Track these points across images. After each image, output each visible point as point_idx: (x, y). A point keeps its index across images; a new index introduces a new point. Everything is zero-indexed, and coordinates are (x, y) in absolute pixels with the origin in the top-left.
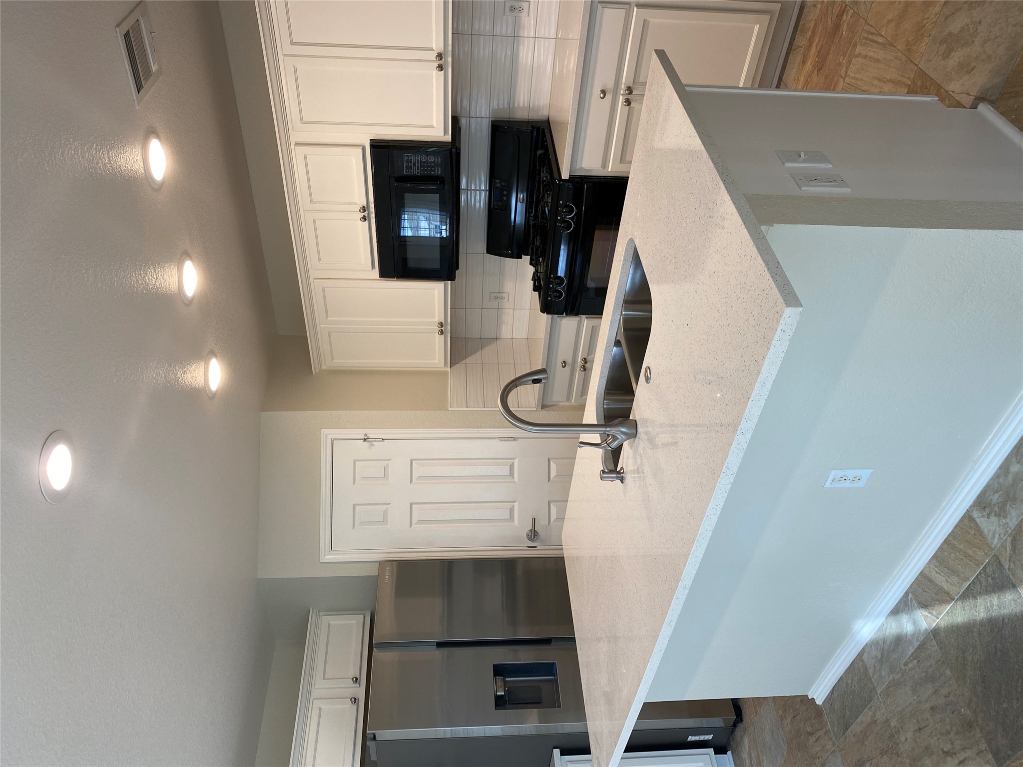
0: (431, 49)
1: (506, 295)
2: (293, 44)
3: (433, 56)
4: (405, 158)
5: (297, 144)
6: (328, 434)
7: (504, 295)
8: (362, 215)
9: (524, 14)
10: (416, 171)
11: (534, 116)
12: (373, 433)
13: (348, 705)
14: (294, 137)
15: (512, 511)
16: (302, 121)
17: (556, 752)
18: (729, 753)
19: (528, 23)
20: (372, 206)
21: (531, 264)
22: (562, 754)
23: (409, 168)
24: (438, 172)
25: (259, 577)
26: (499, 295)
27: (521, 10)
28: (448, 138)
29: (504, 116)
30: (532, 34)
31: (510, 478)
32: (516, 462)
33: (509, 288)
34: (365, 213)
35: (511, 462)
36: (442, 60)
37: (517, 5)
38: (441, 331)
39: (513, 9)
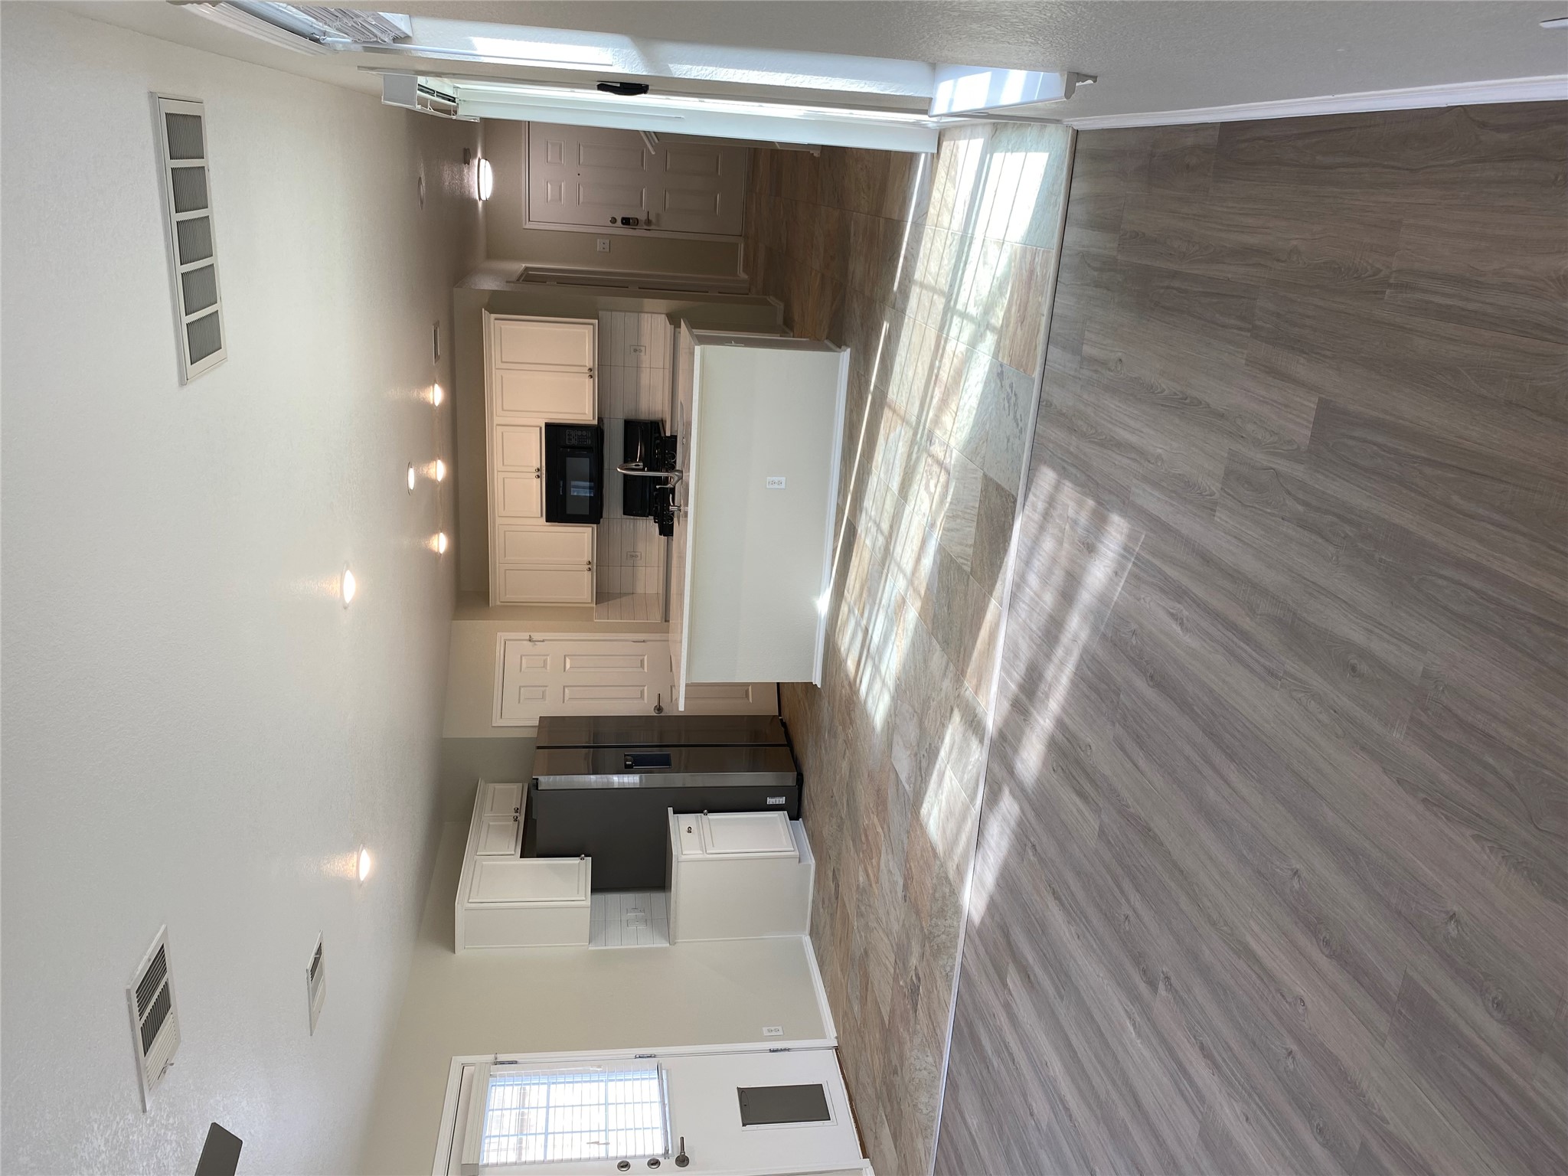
0: (586, 366)
1: (639, 554)
2: (502, 362)
3: (586, 370)
4: (567, 433)
5: (497, 425)
6: (502, 636)
7: (637, 553)
8: (536, 474)
9: (643, 354)
10: (574, 442)
11: (653, 417)
12: (536, 636)
13: (511, 822)
14: (497, 420)
15: (642, 692)
16: (503, 410)
17: (670, 810)
18: (801, 819)
19: (645, 358)
20: (544, 469)
21: (655, 522)
22: (674, 813)
23: (570, 439)
24: (589, 442)
25: (444, 737)
26: (634, 554)
27: (641, 351)
28: (595, 422)
29: (632, 416)
30: (648, 366)
31: (641, 670)
32: (646, 657)
33: (641, 547)
34: (539, 474)
35: (641, 658)
36: (591, 373)
37: (638, 348)
38: (590, 569)
39: (635, 350)
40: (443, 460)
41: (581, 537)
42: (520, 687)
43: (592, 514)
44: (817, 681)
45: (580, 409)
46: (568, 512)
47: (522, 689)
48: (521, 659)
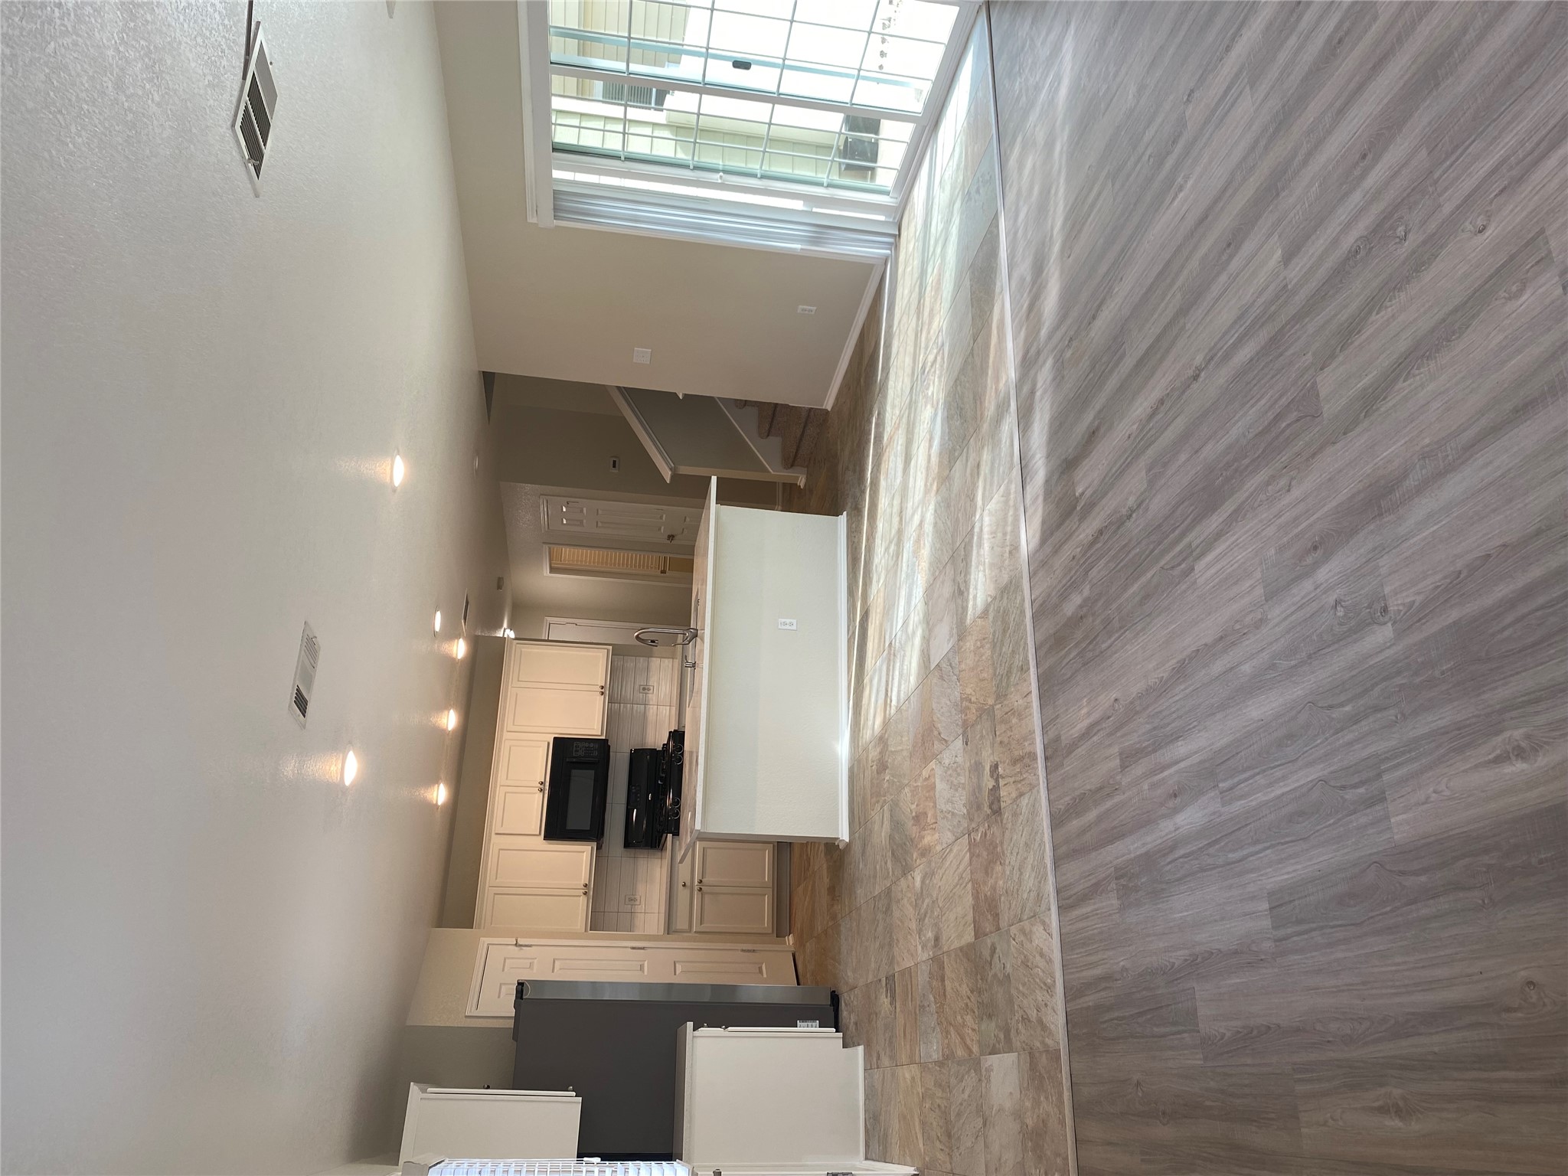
0: (598, 685)
1: (638, 898)
2: (519, 681)
3: (598, 688)
5: (506, 739)
6: (485, 941)
7: (636, 897)
8: (539, 788)
9: (650, 692)
10: (581, 753)
12: (523, 941)
14: (506, 735)
16: (514, 725)
19: (653, 697)
23: (576, 751)
24: (595, 756)
26: (633, 897)
27: (649, 689)
28: (603, 738)
29: (639, 747)
30: (655, 704)
31: (640, 972)
32: (646, 963)
33: (641, 888)
34: (542, 786)
35: (642, 963)
36: (603, 690)
37: (647, 687)
38: (585, 893)
39: (644, 689)
40: (456, 709)
41: (578, 857)
42: (501, 984)
43: (593, 833)
44: (844, 835)
45: (588, 724)
46: (568, 828)
47: (503, 987)
48: (505, 962)
